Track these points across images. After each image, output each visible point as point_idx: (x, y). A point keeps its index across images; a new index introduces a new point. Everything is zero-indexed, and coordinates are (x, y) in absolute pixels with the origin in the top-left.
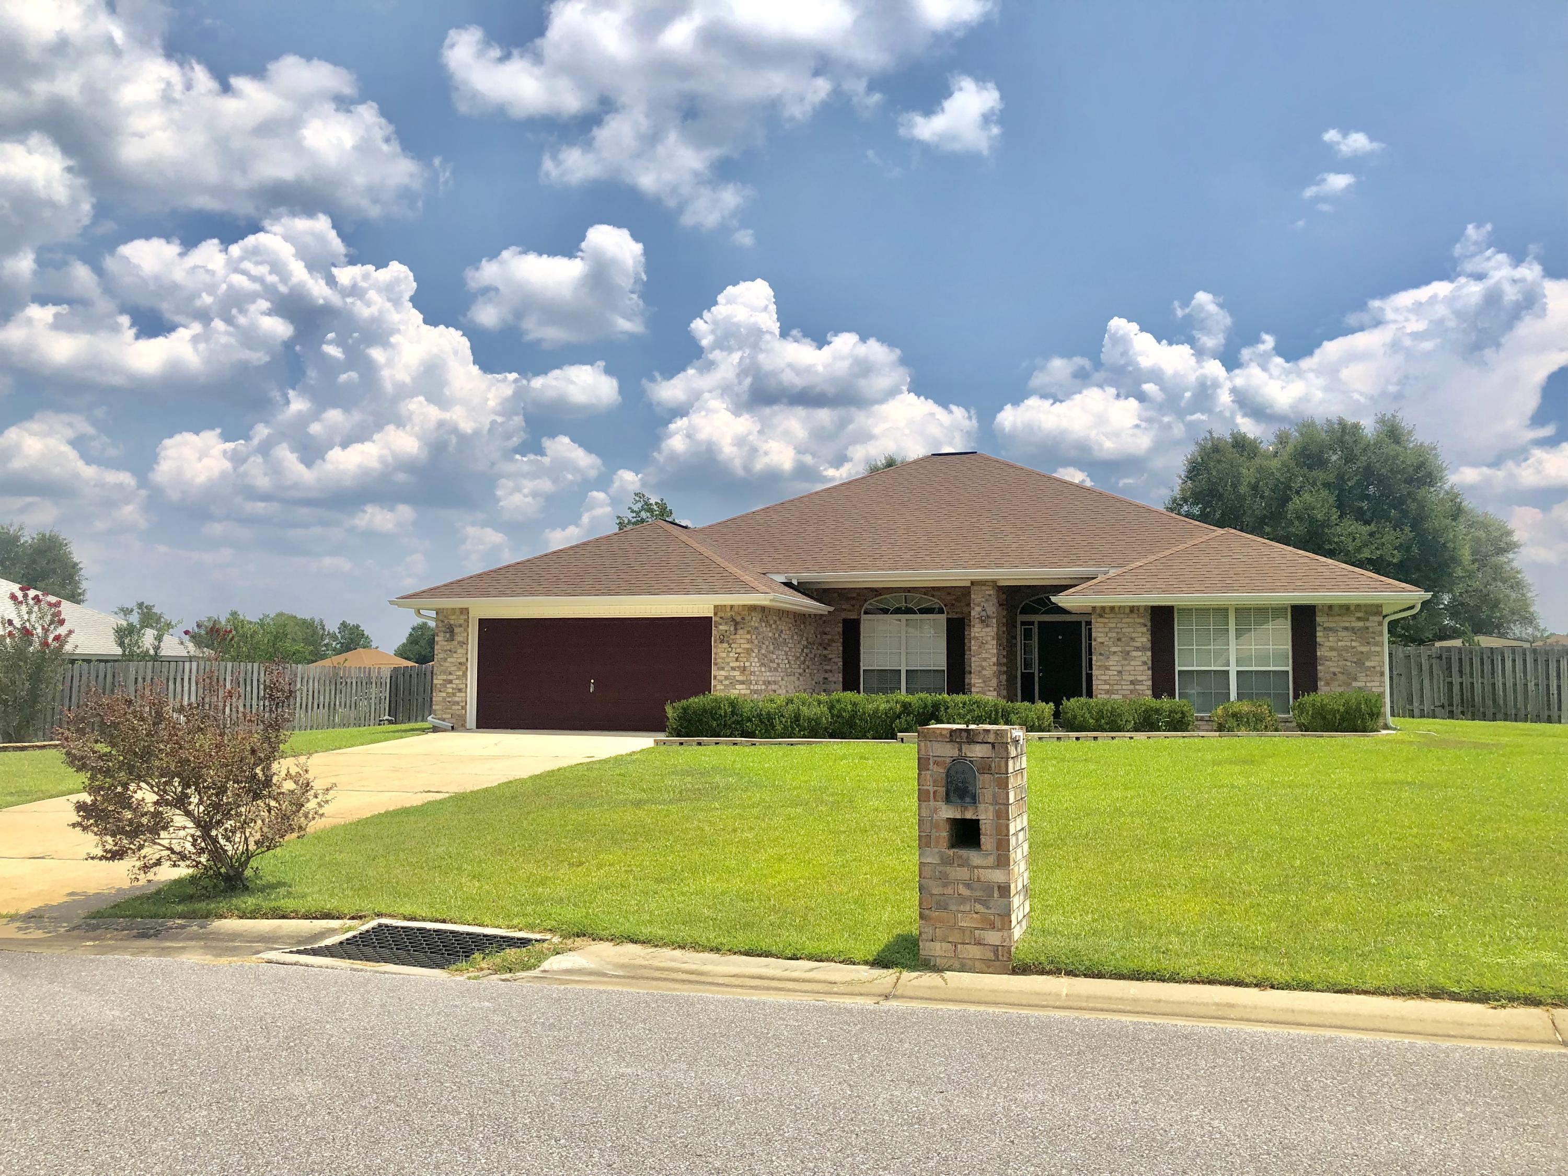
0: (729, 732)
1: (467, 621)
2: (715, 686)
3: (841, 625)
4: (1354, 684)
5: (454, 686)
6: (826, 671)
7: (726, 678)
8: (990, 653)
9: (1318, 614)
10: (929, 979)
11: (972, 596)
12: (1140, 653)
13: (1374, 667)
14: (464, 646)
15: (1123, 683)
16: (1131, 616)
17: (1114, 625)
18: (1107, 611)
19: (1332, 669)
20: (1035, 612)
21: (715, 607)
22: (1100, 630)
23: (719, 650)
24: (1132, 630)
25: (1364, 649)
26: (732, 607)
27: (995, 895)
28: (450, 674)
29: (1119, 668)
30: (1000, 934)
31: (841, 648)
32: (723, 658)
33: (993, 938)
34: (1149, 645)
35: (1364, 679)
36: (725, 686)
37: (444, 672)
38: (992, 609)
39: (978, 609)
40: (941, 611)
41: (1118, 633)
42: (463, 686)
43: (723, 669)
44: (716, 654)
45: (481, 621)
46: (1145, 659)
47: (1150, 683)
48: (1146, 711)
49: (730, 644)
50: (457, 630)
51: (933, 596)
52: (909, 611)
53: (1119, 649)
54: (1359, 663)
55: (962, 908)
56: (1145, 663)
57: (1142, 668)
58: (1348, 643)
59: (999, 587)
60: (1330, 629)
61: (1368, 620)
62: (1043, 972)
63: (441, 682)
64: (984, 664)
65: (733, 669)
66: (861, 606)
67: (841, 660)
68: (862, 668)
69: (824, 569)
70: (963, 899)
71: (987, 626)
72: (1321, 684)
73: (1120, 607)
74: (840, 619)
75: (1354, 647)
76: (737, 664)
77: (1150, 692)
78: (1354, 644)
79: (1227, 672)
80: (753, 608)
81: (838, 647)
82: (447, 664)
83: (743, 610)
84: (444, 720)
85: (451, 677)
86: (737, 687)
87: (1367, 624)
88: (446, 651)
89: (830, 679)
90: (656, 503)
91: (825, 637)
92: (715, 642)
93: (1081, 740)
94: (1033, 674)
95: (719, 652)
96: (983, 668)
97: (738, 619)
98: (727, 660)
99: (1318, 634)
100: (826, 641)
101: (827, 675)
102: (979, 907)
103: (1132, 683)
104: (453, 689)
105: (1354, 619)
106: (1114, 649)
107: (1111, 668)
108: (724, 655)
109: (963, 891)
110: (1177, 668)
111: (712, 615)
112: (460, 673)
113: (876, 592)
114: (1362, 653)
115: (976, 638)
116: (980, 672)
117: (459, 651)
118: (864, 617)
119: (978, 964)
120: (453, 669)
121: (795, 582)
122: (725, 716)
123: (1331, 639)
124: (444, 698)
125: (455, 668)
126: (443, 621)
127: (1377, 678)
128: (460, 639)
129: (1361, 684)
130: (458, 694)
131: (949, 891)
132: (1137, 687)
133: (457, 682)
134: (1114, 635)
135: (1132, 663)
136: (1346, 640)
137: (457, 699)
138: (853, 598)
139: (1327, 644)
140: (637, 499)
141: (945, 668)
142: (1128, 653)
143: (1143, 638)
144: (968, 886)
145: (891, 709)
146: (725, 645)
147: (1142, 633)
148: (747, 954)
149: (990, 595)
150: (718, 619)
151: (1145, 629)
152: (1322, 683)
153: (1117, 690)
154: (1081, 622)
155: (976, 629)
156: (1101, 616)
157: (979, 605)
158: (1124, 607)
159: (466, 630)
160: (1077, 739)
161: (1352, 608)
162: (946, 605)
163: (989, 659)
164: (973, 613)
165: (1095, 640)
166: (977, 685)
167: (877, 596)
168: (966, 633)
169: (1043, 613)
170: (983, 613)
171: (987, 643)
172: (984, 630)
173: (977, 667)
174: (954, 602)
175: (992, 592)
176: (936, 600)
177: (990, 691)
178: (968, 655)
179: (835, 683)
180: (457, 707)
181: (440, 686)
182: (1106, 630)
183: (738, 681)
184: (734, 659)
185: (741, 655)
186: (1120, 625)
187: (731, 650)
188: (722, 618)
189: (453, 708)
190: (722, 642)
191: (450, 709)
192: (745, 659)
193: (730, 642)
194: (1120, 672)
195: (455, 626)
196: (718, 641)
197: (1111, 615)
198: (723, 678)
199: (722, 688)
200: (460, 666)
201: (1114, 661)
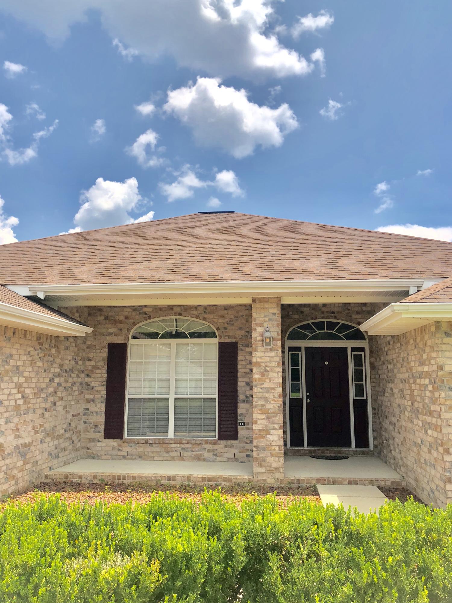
3: (106, 350)
6: (88, 401)
8: (274, 382)
11: (254, 315)
20: (303, 337)
31: (105, 375)
38: (276, 331)
39: (260, 330)
40: (213, 335)
51: (204, 319)
52: (178, 335)
59: (282, 305)
64: (267, 395)
66: (129, 330)
67: (104, 388)
68: (128, 396)
71: (271, 350)
74: (106, 343)
81: (102, 374)
91: (88, 363)
94: (301, 400)
96: (267, 401)
100: (90, 367)
101: (88, 406)
113: (143, 314)
115: (258, 364)
116: (263, 405)
118: (131, 341)
121: (41, 296)
138: (121, 322)
141: (216, 397)
149: (274, 314)
154: (346, 349)
155: (258, 354)
157: (261, 325)
162: (218, 329)
163: (274, 389)
164: (255, 335)
165: (441, 368)
166: (259, 422)
167: (145, 319)
168: (239, 358)
169: (311, 339)
170: (267, 335)
171: (271, 370)
172: (267, 355)
173: (259, 399)
174: (226, 325)
175: (277, 311)
176: (208, 324)
177: (275, 429)
178: (241, 383)
179: (97, 413)
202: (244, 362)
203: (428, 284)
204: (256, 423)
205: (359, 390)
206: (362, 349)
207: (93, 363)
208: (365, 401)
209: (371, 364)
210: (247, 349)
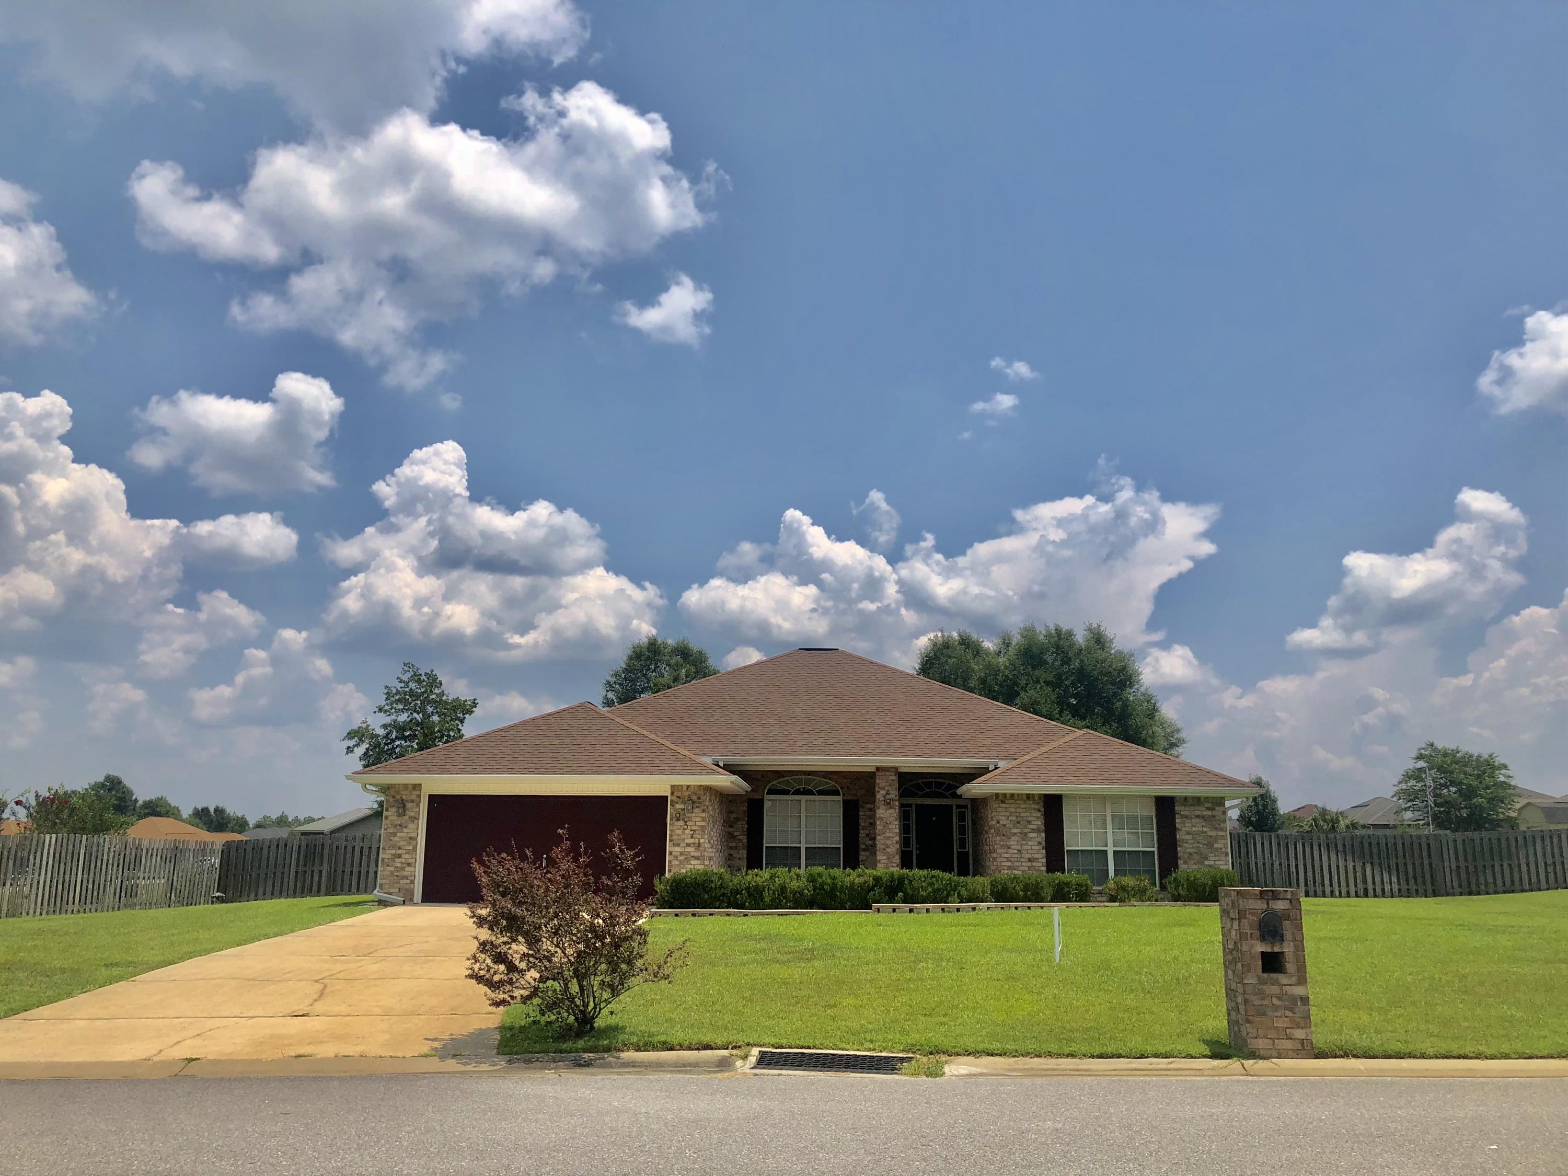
0: (718, 903)
1: (419, 796)
2: (670, 862)
3: (746, 805)
4: (1206, 862)
5: (403, 861)
6: (731, 848)
7: (682, 854)
8: (892, 832)
9: (1176, 804)
10: (1261, 1064)
11: (878, 781)
12: (1035, 835)
13: (1221, 849)
14: (416, 821)
15: (1022, 860)
16: (1028, 802)
17: (1013, 810)
18: (1008, 797)
19: (1188, 850)
20: (915, 797)
21: (672, 786)
22: (1002, 814)
23: (675, 828)
24: (1029, 814)
25: (1213, 833)
26: (688, 787)
27: (1299, 1004)
28: (400, 848)
29: (1019, 848)
30: (1304, 1031)
31: (745, 826)
32: (679, 835)
33: (1299, 1034)
34: (1043, 828)
35: (1214, 858)
36: (680, 861)
37: (394, 847)
38: (894, 794)
39: (883, 792)
40: (838, 793)
41: (1017, 816)
42: (410, 861)
43: (678, 845)
44: (671, 831)
45: (431, 797)
46: (1039, 840)
47: (1044, 860)
48: (1059, 884)
49: (685, 822)
50: (409, 805)
51: (830, 779)
52: (808, 792)
53: (1019, 830)
54: (1210, 845)
55: (1276, 1014)
56: (1040, 843)
57: (1037, 848)
58: (1200, 829)
59: (900, 773)
60: (1186, 817)
61: (1214, 810)
62: (1335, 1057)
63: (390, 856)
65: (688, 845)
66: (765, 787)
67: (745, 837)
68: (765, 845)
69: (746, 753)
70: (1276, 1008)
71: (890, 808)
72: (1180, 862)
73: (1018, 795)
74: (745, 798)
75: (1205, 832)
76: (692, 841)
77: (1044, 869)
78: (1205, 829)
79: (1106, 851)
80: (708, 789)
81: (743, 825)
82: (397, 839)
83: (700, 791)
84: (390, 894)
85: (400, 852)
86: (692, 862)
87: (1214, 813)
88: (394, 825)
89: (735, 855)
90: (426, 674)
92: (671, 819)
93: (1019, 909)
94: (912, 851)
95: (673, 829)
96: (888, 846)
97: (694, 798)
98: (682, 837)
99: (1177, 820)
100: (732, 819)
101: (732, 853)
102: (1288, 1013)
103: (1030, 860)
104: (402, 863)
105: (1203, 809)
106: (1015, 831)
107: (1012, 847)
108: (679, 832)
109: (1275, 1001)
110: (1066, 848)
111: (668, 794)
112: (411, 848)
113: (779, 774)
114: (1211, 836)
115: (881, 819)
116: (884, 849)
117: (411, 826)
118: (767, 797)
119: (1290, 1053)
120: (402, 843)
121: (721, 764)
122: (715, 889)
123: (1187, 825)
124: (392, 872)
125: (404, 842)
126: (393, 797)
127: (1223, 858)
128: (412, 814)
129: (1212, 863)
130: (407, 869)
131: (1266, 1002)
132: (1034, 864)
133: (407, 856)
134: (1014, 818)
135: (1030, 843)
136: (1198, 826)
137: (405, 873)
138: (757, 780)
139: (1184, 829)
140: (406, 669)
141: (841, 846)
142: (1026, 834)
143: (1038, 822)
144: (1279, 999)
145: (866, 882)
146: (681, 823)
147: (1037, 817)
148: (1101, 1056)
149: (892, 780)
150: (674, 798)
151: (1039, 814)
152: (1182, 862)
153: (1018, 866)
154: (951, 806)
155: (881, 811)
156: (1003, 802)
157: (883, 789)
158: (1022, 794)
159: (418, 805)
160: (1016, 908)
161: (1202, 799)
162: (842, 788)
163: (893, 838)
164: (878, 796)
165: (999, 823)
166: (882, 861)
167: (779, 778)
168: (861, 813)
169: (920, 797)
170: (888, 797)
171: (890, 823)
172: (888, 811)
173: (883, 844)
174: (849, 785)
175: (896, 778)
176: (833, 783)
178: (862, 833)
179: (740, 859)
180: (405, 881)
181: (386, 860)
182: (1008, 814)
183: (692, 857)
184: (689, 836)
185: (697, 832)
186: (1018, 810)
187: (686, 827)
188: (678, 797)
189: (402, 882)
190: (678, 820)
191: (398, 883)
192: (700, 836)
193: (686, 820)
194: (1019, 851)
195: (407, 801)
196: (674, 819)
197: (1013, 801)
198: (679, 854)
199: (677, 863)
200: (410, 841)
201: (1013, 841)
202: (864, 817)
203: (1002, 764)
204: (879, 862)
205: (963, 844)
206: (965, 807)
207: (735, 816)
208: (968, 852)
209: (972, 820)
210: (869, 806)
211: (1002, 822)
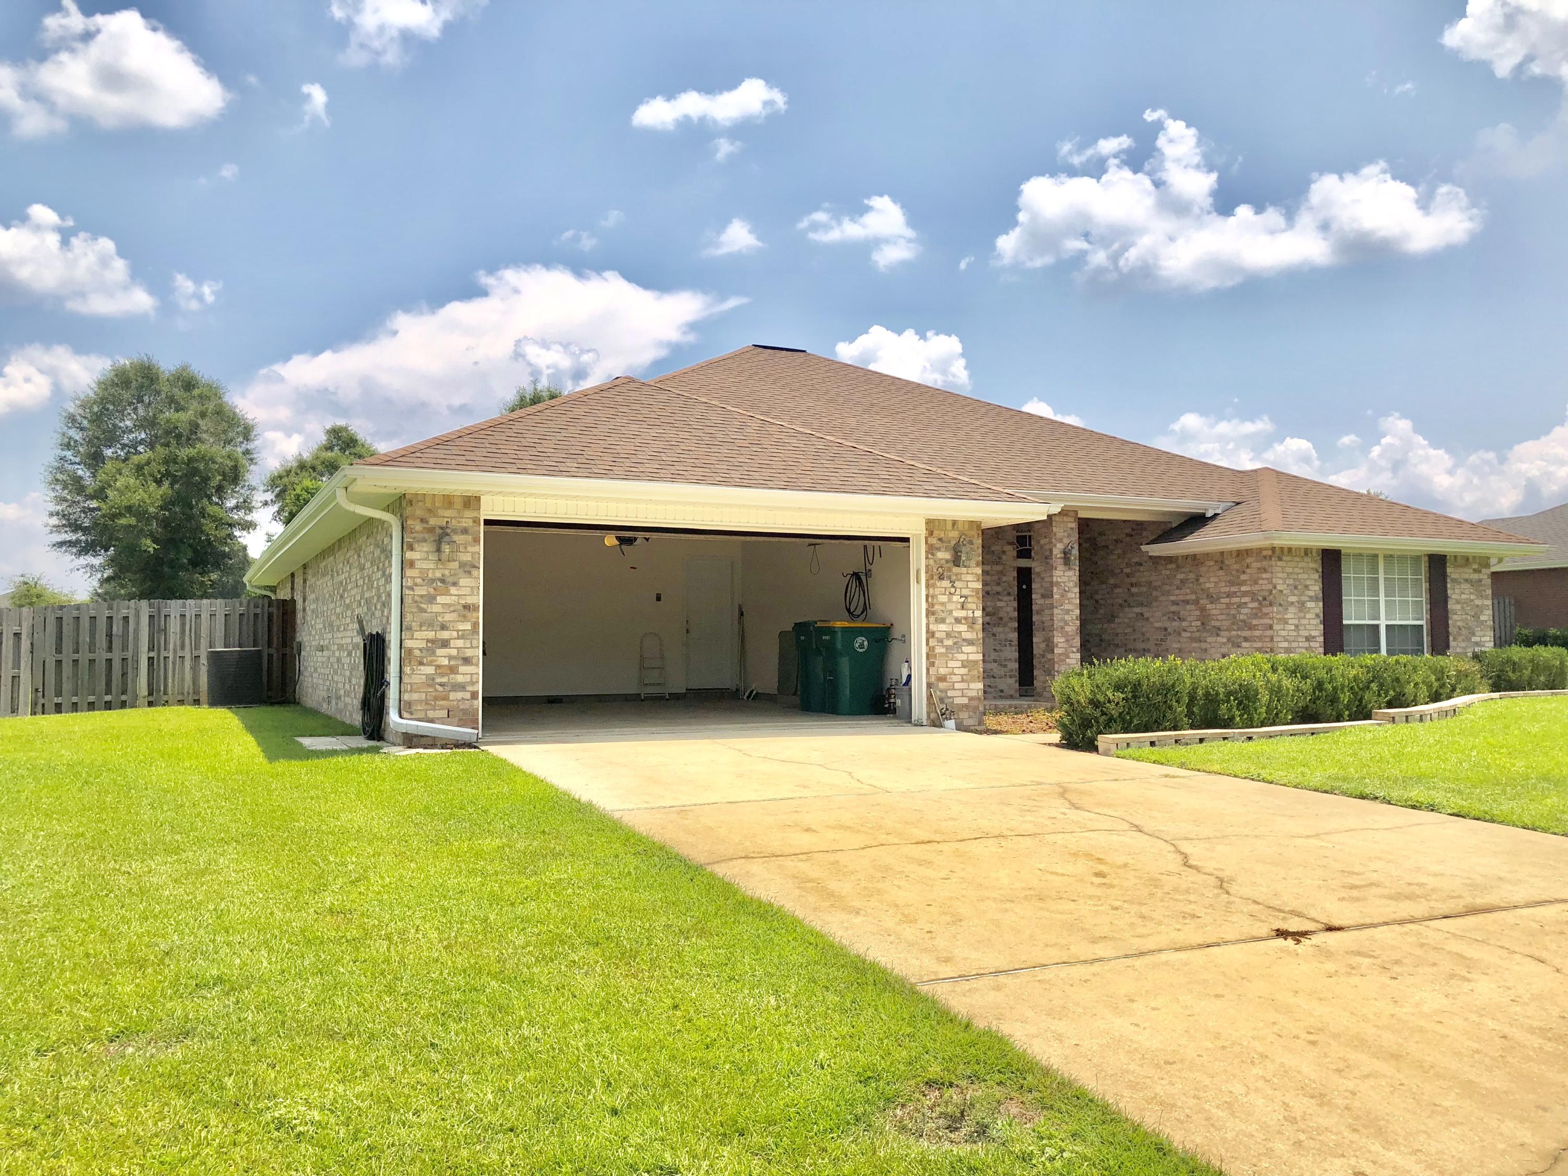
1: (477, 522)
2: (933, 649)
4: (1473, 639)
5: (454, 652)
7: (949, 635)
8: (1071, 603)
9: (1448, 564)
11: (1053, 532)
12: (1313, 604)
13: (1486, 622)
14: (467, 573)
15: (1300, 639)
16: (1306, 559)
17: (1291, 570)
18: (1285, 551)
19: (1458, 624)
21: (929, 522)
22: (1280, 575)
23: (937, 591)
24: (1306, 576)
25: (1479, 602)
26: (954, 523)
28: (443, 627)
29: (1296, 622)
32: (943, 604)
34: (1321, 594)
35: (1480, 633)
37: (430, 625)
41: (1294, 579)
42: (468, 653)
43: (943, 621)
44: (931, 597)
46: (1317, 611)
47: (1322, 639)
49: (952, 582)
50: (455, 540)
53: (1296, 598)
54: (1476, 617)
56: (1317, 615)
57: (1315, 622)
58: (1468, 596)
59: (1079, 520)
60: (1456, 581)
61: (1481, 572)
63: (423, 644)
65: (958, 621)
71: (1069, 568)
73: (1295, 548)
75: (1472, 600)
76: (963, 614)
77: (1322, 650)
79: (1377, 626)
80: (980, 527)
82: (436, 608)
83: (971, 528)
84: (431, 721)
85: (445, 635)
86: (965, 649)
87: (1480, 576)
88: (433, 581)
92: (931, 578)
95: (937, 593)
96: (1066, 623)
97: (963, 542)
98: (950, 607)
99: (1449, 586)
103: (1307, 639)
104: (450, 658)
105: (1471, 571)
106: (1292, 599)
107: (1290, 622)
108: (943, 599)
110: (1345, 622)
111: (921, 532)
112: (468, 626)
114: (1477, 606)
115: (1058, 583)
116: (1062, 628)
117: (464, 581)
120: (448, 617)
123: (1457, 591)
124: (431, 679)
125: (453, 617)
126: (423, 521)
127: (1488, 633)
128: (463, 558)
129: (1478, 640)
130: (463, 669)
132: (1311, 644)
133: (460, 643)
134: (1291, 582)
135: (1308, 616)
136: (1467, 593)
137: (460, 679)
139: (1454, 596)
142: (1303, 604)
143: (1315, 586)
146: (946, 583)
147: (1315, 580)
149: (1072, 529)
150: (934, 541)
151: (1317, 576)
152: (1452, 638)
153: (1295, 648)
156: (1280, 559)
157: (1061, 541)
158: (1300, 548)
159: (477, 540)
161: (1471, 559)
163: (1072, 611)
164: (1055, 551)
165: (1275, 588)
166: (1060, 645)
170: (1066, 552)
171: (1070, 590)
172: (1066, 574)
173: (1060, 621)
175: (1074, 525)
177: (1073, 652)
180: (460, 695)
181: (417, 653)
182: (1285, 575)
183: (964, 640)
184: (959, 606)
185: (969, 600)
186: (1297, 570)
187: (953, 590)
188: (940, 540)
189: (452, 696)
190: (941, 578)
191: (446, 698)
192: (974, 606)
193: (954, 578)
194: (1297, 626)
195: (455, 531)
196: (936, 577)
197: (1289, 558)
198: (943, 635)
199: (943, 650)
200: (466, 612)
201: (1291, 613)
211: (1279, 587)
